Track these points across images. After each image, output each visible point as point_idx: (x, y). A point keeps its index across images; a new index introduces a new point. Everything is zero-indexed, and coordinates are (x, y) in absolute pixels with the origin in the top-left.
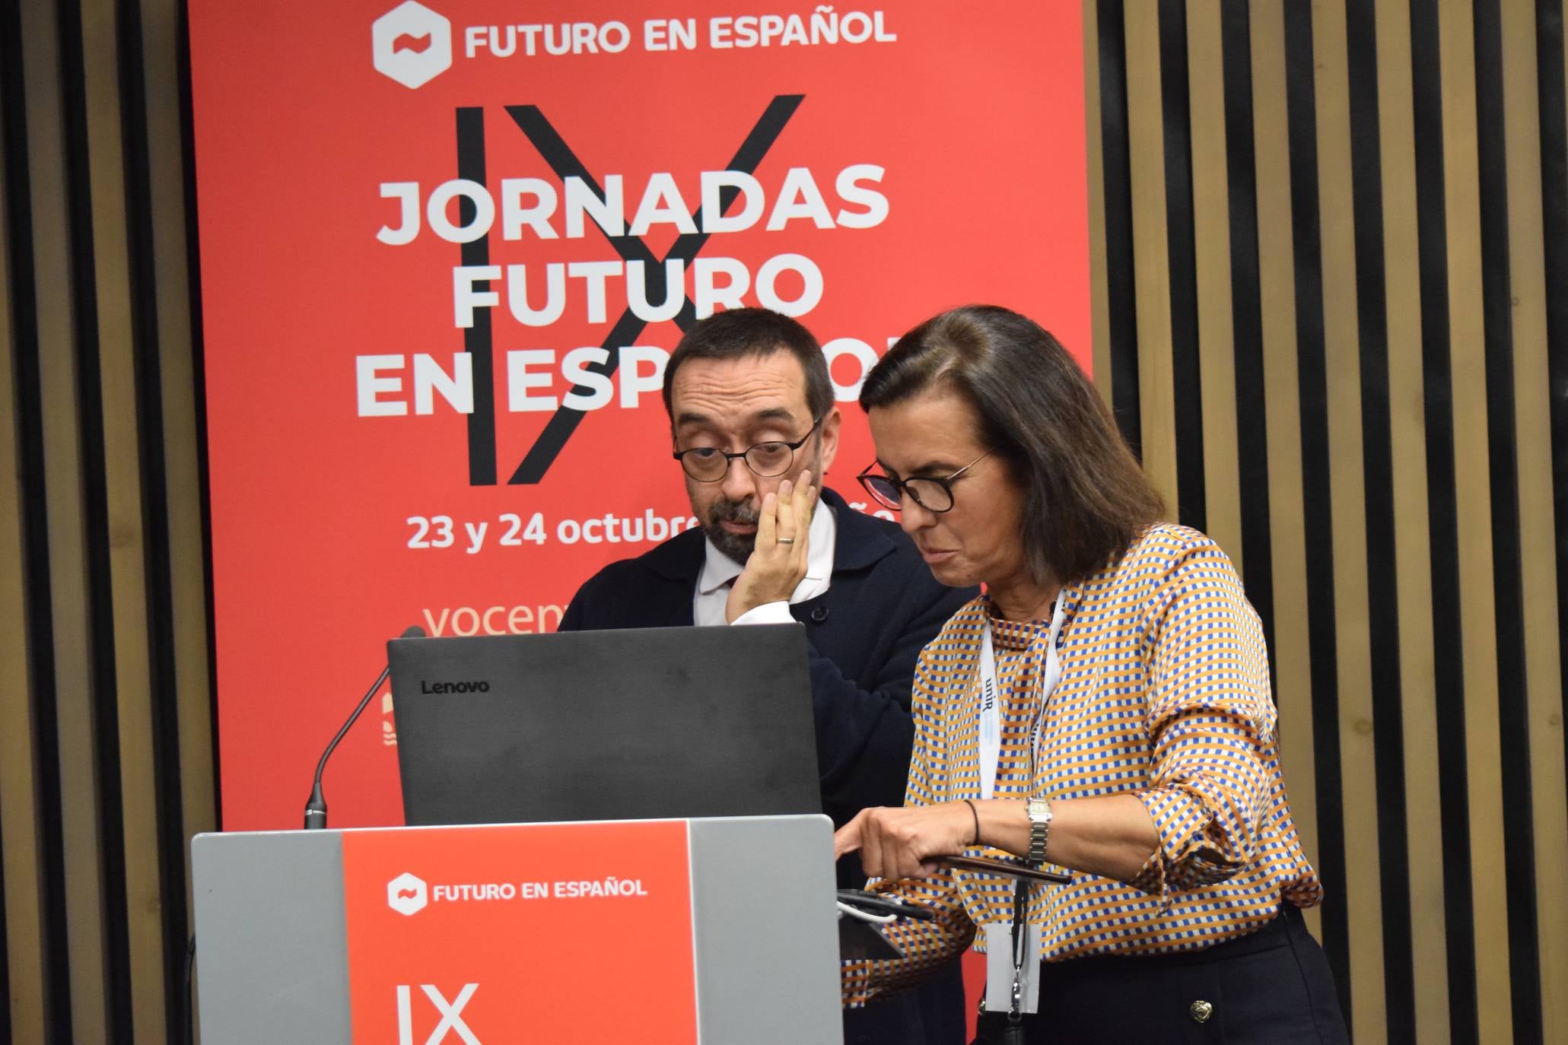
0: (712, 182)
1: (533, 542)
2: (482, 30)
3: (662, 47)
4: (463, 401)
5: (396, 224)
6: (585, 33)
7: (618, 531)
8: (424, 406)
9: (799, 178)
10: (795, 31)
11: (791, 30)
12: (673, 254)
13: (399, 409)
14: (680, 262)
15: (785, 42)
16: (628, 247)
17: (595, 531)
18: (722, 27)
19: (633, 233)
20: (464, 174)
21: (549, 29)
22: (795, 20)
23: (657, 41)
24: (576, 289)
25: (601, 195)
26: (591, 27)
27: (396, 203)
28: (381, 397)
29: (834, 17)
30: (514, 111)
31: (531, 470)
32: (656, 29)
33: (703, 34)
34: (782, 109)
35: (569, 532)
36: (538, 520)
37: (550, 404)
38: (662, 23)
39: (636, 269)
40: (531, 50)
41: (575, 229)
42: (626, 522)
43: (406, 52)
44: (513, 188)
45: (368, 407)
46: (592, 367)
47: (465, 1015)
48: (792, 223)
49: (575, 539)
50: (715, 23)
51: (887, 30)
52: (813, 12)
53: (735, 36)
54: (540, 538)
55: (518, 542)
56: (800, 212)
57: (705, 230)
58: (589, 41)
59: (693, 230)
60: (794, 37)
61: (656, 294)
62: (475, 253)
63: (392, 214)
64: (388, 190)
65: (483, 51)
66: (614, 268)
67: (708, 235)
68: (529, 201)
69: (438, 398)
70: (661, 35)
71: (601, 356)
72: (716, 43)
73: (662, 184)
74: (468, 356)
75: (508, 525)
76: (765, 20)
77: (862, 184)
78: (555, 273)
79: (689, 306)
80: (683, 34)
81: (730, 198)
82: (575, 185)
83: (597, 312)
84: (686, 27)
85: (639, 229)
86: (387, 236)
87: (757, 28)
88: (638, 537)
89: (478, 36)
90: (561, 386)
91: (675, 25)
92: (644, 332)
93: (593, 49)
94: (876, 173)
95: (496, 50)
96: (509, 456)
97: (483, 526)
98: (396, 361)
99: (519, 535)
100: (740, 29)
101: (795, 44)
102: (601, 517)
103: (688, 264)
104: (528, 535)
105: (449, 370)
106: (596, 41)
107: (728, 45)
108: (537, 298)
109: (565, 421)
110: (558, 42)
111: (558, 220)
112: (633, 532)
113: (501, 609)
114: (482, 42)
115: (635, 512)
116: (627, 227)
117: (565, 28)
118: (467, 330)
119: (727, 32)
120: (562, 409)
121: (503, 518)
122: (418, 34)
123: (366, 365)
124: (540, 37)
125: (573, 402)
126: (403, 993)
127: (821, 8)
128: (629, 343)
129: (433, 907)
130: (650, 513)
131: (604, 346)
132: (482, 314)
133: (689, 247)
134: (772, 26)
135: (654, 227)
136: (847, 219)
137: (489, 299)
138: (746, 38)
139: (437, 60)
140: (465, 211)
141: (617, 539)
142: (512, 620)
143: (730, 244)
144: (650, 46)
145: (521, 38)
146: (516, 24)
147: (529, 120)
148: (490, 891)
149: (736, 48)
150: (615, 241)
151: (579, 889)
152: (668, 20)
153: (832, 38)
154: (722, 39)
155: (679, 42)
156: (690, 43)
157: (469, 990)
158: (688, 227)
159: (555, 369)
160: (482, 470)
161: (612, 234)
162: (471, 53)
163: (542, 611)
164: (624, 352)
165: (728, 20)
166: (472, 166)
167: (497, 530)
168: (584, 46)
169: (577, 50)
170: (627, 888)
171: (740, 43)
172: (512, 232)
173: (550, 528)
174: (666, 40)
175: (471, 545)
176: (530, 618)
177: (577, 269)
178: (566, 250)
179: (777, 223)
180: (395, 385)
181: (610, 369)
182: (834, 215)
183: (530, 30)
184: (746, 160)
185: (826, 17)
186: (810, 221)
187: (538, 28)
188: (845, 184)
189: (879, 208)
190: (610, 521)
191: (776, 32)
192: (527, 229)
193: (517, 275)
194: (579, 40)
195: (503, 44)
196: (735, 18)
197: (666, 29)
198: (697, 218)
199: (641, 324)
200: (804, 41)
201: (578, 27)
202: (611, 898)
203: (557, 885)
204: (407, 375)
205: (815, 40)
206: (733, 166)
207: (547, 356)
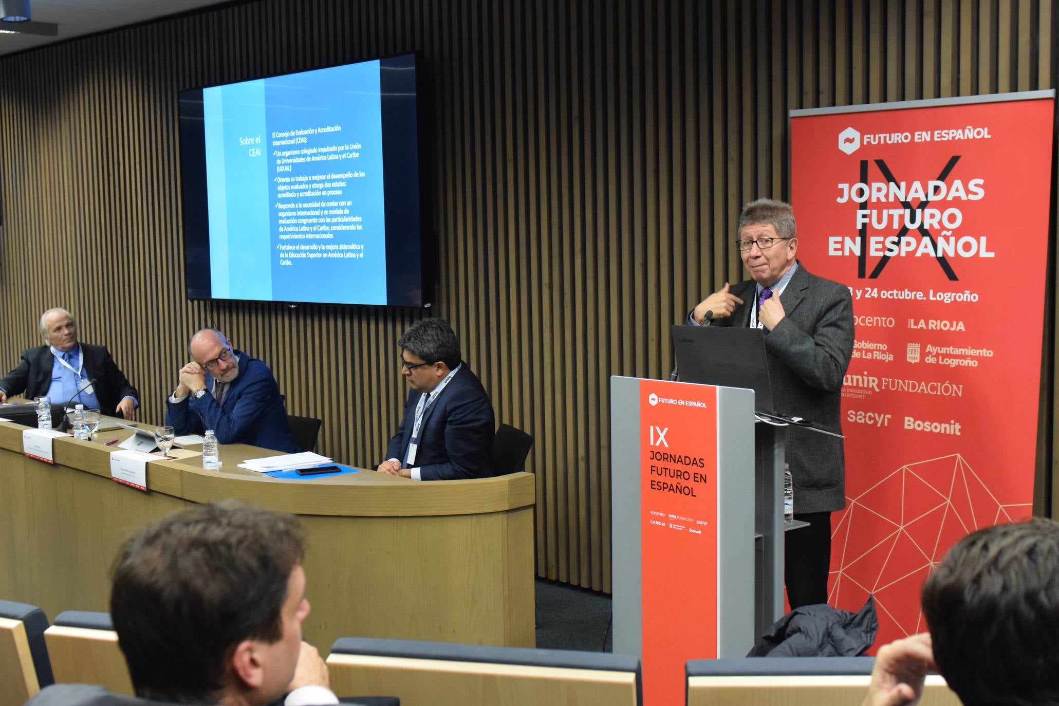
0: (932, 184)
1: (874, 297)
2: (869, 136)
3: (920, 141)
4: (857, 252)
5: (842, 197)
6: (898, 136)
7: (897, 295)
8: (847, 253)
9: (958, 183)
10: (960, 135)
11: (958, 134)
12: (918, 208)
13: (839, 253)
14: (920, 210)
15: (956, 138)
16: (906, 205)
17: (892, 295)
18: (938, 134)
19: (907, 200)
20: (862, 181)
21: (888, 135)
22: (960, 131)
23: (919, 139)
24: (891, 217)
25: (899, 187)
26: (899, 134)
27: (842, 190)
28: (836, 250)
29: (972, 130)
30: (876, 161)
31: (875, 275)
32: (919, 135)
33: (932, 136)
34: (954, 160)
35: (884, 294)
36: (876, 290)
37: (881, 254)
38: (920, 133)
39: (908, 212)
40: (882, 142)
41: (891, 199)
42: (900, 292)
43: (848, 143)
44: (875, 185)
45: (832, 253)
46: (894, 243)
47: (665, 437)
48: (955, 198)
49: (885, 297)
50: (936, 132)
51: (989, 134)
52: (965, 128)
53: (942, 137)
54: (876, 296)
55: (870, 297)
56: (957, 194)
57: (929, 200)
58: (899, 139)
59: (926, 200)
60: (959, 137)
61: (913, 220)
62: (863, 206)
63: (841, 193)
64: (840, 186)
65: (869, 143)
66: (901, 211)
67: (929, 201)
68: (879, 190)
69: (851, 251)
70: (920, 137)
71: (896, 239)
72: (936, 139)
73: (917, 185)
74: (860, 237)
75: (868, 291)
76: (951, 131)
77: (977, 185)
78: (885, 212)
79: (922, 224)
80: (926, 136)
81: (937, 189)
82: (892, 184)
83: (896, 226)
84: (927, 133)
85: (909, 199)
86: (839, 200)
87: (948, 134)
88: (902, 298)
89: (868, 138)
90: (885, 248)
91: (924, 133)
92: (908, 233)
93: (900, 142)
94: (981, 182)
95: (873, 143)
96: (869, 270)
97: (861, 291)
98: (840, 239)
99: (870, 295)
100: (943, 135)
101: (959, 139)
102: (893, 291)
103: (923, 211)
104: (873, 295)
105: (854, 242)
106: (901, 139)
107: (939, 139)
108: (880, 221)
109: (885, 259)
110: (890, 140)
111: (887, 196)
112: (901, 296)
113: (864, 317)
114: (869, 140)
115: (902, 290)
116: (906, 198)
117: (892, 135)
118: (860, 230)
119: (939, 135)
120: (885, 256)
121: (866, 289)
122: (851, 138)
123: (832, 239)
124: (885, 138)
125: (888, 254)
126: (652, 428)
127: (968, 127)
128: (904, 235)
129: (659, 404)
130: (906, 290)
131: (897, 236)
132: (864, 225)
133: (923, 205)
134: (953, 133)
135: (914, 199)
136: (971, 197)
137: (866, 220)
138: (945, 137)
139: (856, 146)
140: (861, 193)
141: (897, 298)
142: (867, 321)
143: (937, 205)
144: (916, 140)
145: (880, 138)
146: (878, 134)
147: (881, 164)
148: (672, 401)
149: (942, 141)
150: (902, 203)
151: (692, 404)
152: (922, 131)
153: (971, 137)
154: (938, 138)
155: (925, 138)
156: (928, 139)
157: (666, 430)
158: (923, 199)
159: (883, 243)
160: (862, 274)
161: (901, 201)
162: (865, 143)
163: (875, 319)
164: (902, 238)
165: (940, 132)
166: (864, 179)
167: (865, 292)
168: (897, 141)
169: (896, 142)
170: (702, 405)
171: (943, 139)
172: (874, 200)
173: (879, 293)
174: (921, 138)
175: (857, 297)
176: (871, 321)
177: (892, 212)
178: (889, 206)
179: (950, 198)
180: (839, 246)
181: (898, 244)
182: (967, 196)
183: (882, 136)
184: (942, 178)
185: (970, 130)
186: (959, 198)
187: (885, 135)
188: (971, 185)
189: (981, 193)
190: (895, 292)
191: (954, 135)
192: (878, 198)
193: (875, 212)
194: (896, 138)
195: (874, 141)
196: (942, 130)
197: (921, 135)
198: (927, 196)
199: (908, 230)
200: (962, 138)
201: (896, 134)
202: (698, 408)
203: (686, 402)
204: (842, 243)
205: (966, 138)
206: (939, 179)
207: (881, 239)
